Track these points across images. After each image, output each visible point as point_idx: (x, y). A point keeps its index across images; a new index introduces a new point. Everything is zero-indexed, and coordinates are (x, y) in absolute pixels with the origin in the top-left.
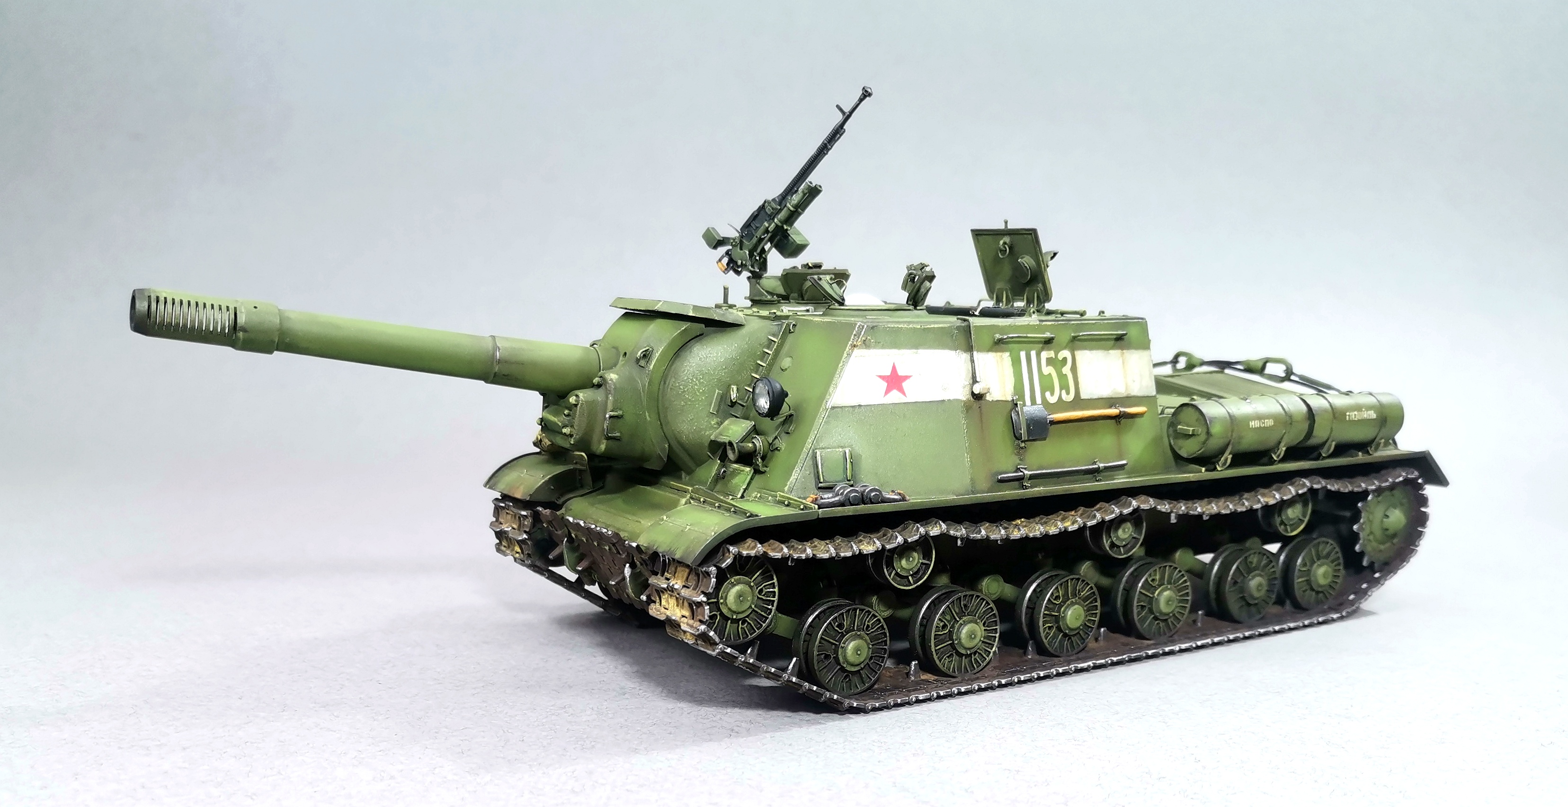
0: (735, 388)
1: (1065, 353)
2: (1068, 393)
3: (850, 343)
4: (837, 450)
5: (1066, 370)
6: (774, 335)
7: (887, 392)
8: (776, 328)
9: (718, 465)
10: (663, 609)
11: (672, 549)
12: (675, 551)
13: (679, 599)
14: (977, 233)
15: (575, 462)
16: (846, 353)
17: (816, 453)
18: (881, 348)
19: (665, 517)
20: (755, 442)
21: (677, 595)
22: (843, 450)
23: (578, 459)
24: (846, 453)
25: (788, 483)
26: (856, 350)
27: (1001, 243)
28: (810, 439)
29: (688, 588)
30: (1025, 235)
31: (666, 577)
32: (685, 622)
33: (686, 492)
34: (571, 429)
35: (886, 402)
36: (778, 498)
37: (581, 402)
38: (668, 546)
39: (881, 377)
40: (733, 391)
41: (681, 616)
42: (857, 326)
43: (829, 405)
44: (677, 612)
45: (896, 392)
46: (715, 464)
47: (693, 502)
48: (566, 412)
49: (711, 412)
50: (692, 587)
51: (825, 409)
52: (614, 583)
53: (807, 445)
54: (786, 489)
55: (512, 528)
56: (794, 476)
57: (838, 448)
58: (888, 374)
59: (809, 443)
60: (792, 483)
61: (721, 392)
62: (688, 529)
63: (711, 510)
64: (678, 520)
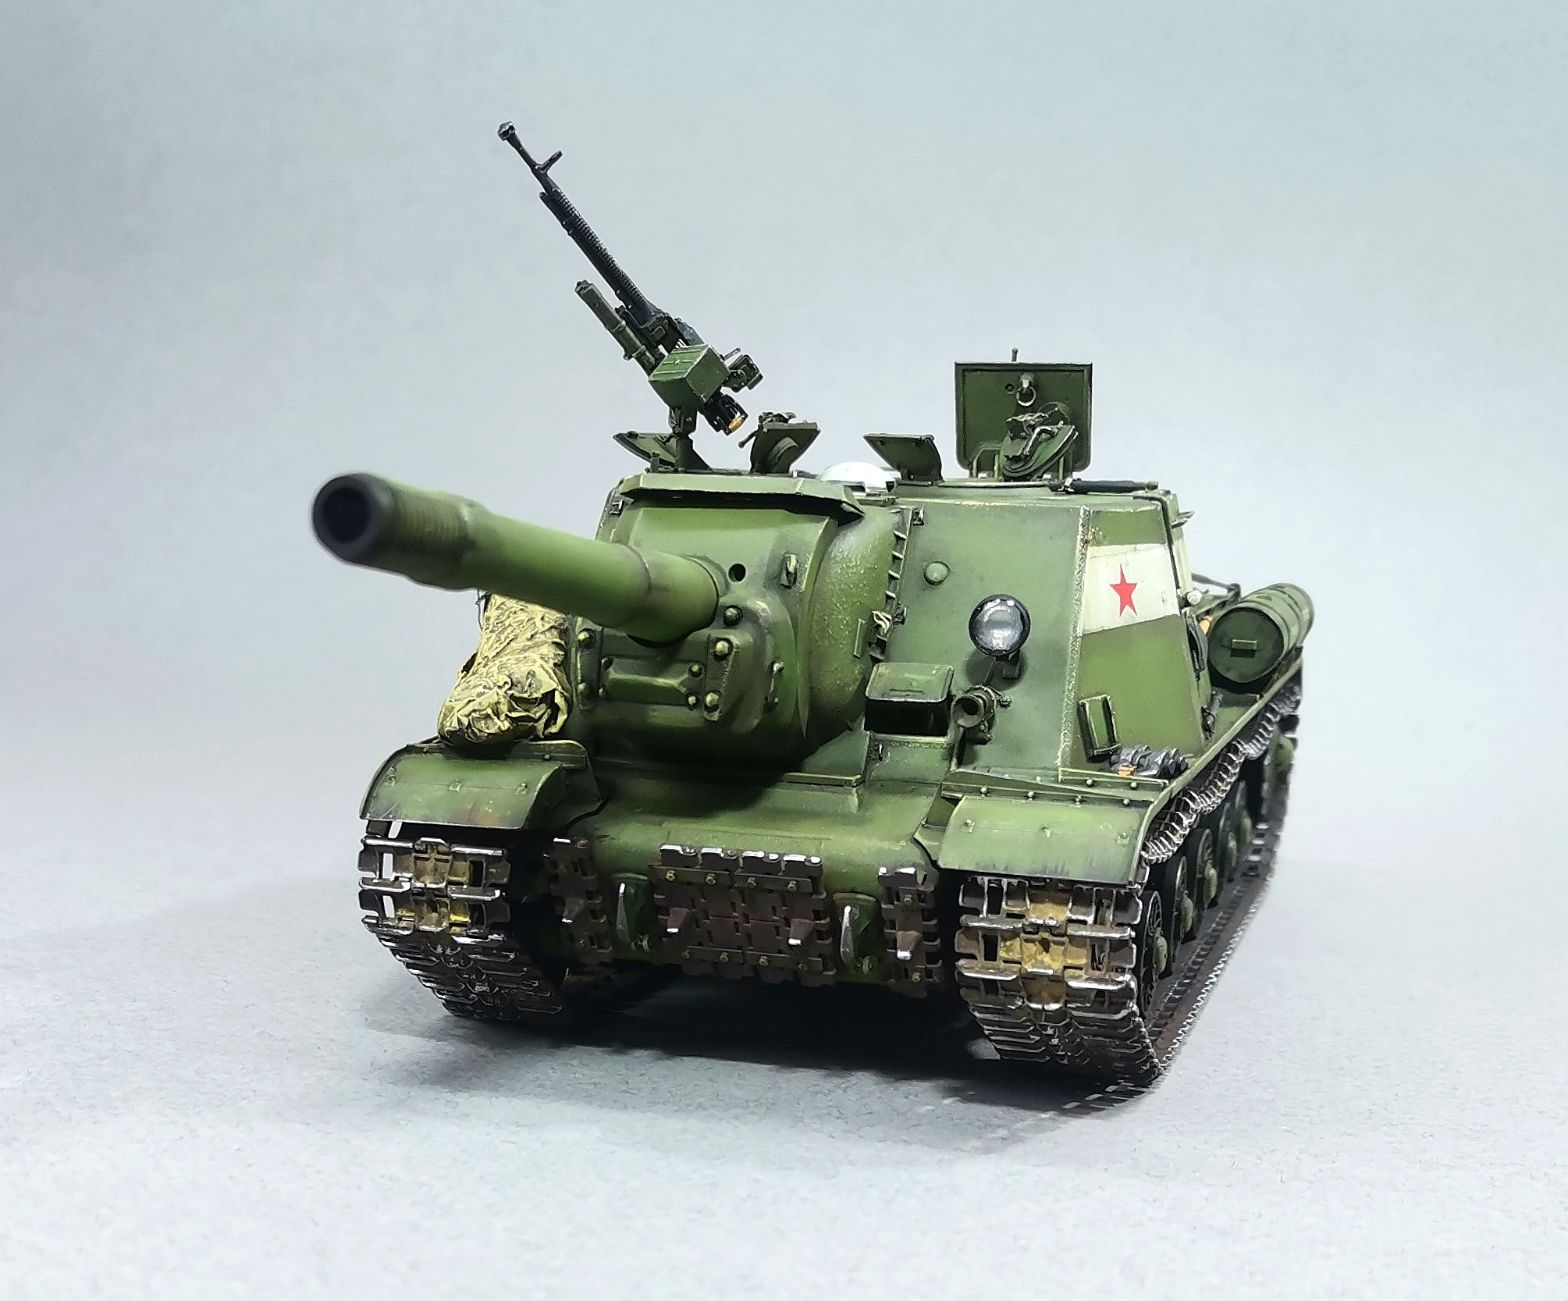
0: (879, 614)
3: (1079, 537)
4: (1096, 698)
6: (900, 530)
7: (1122, 608)
8: (897, 518)
9: (868, 738)
10: (1003, 964)
11: (1051, 865)
12: (1063, 868)
13: (1055, 943)
14: (965, 367)
15: (547, 757)
16: (1078, 554)
17: (1084, 705)
18: (1109, 544)
19: (969, 821)
20: (984, 697)
21: (1047, 937)
22: (1100, 698)
23: (559, 752)
24: (1105, 702)
25: (1059, 754)
26: (1089, 547)
27: (1025, 385)
28: (1069, 685)
29: (1084, 922)
30: (1067, 373)
31: (1010, 912)
32: (1076, 975)
33: (842, 786)
34: (716, 697)
35: (1121, 625)
36: (1060, 777)
37: (735, 650)
38: (1033, 863)
39: (1114, 586)
40: (881, 620)
41: (1061, 968)
42: (1082, 512)
43: (1078, 631)
44: (1050, 962)
45: (1127, 608)
46: (862, 738)
47: (960, 796)
48: (695, 668)
49: (855, 656)
50: (1090, 919)
51: (1076, 638)
52: (798, 942)
53: (1067, 693)
54: (1059, 762)
55: (450, 883)
56: (1065, 742)
57: (1096, 696)
58: (1119, 582)
59: (1070, 691)
60: (1064, 753)
61: (864, 622)
62: (1051, 834)
63: (1026, 803)
64: (1001, 824)
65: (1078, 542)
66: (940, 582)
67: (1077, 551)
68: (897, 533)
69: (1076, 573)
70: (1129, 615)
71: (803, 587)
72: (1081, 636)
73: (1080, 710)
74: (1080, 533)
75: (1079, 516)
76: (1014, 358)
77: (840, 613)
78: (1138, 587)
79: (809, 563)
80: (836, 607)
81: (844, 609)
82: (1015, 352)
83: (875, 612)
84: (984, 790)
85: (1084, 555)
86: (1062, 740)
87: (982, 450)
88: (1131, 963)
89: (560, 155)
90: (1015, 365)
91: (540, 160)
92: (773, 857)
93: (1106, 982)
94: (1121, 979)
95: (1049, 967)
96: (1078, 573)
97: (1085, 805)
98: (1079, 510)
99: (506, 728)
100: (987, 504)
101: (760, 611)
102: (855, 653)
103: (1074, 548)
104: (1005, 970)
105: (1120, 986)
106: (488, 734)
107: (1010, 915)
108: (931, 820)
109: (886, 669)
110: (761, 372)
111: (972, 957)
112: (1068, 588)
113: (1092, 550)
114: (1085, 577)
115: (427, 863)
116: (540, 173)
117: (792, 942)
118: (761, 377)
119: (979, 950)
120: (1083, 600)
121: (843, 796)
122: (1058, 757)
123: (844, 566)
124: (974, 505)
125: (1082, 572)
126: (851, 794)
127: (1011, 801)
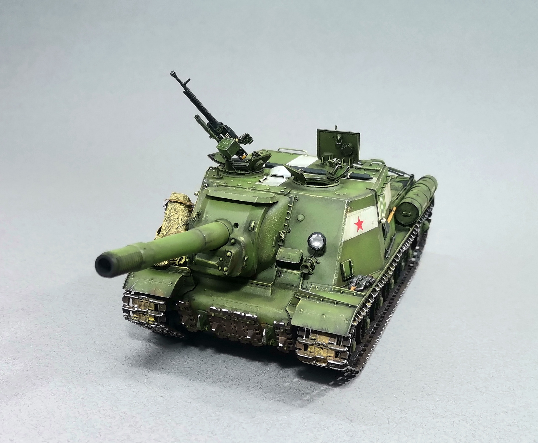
7: (358, 230)
8: (289, 199)
9: (276, 270)
10: (309, 353)
11: (324, 328)
12: (327, 329)
13: (325, 349)
14: (320, 131)
15: (179, 271)
17: (342, 265)
18: (355, 211)
19: (301, 310)
20: (311, 262)
21: (323, 347)
22: (348, 261)
23: (183, 270)
24: (350, 262)
25: (334, 281)
26: (348, 213)
27: (339, 138)
28: (338, 258)
29: (334, 344)
30: (352, 135)
31: (312, 338)
32: (331, 359)
33: (267, 286)
34: (227, 268)
35: (358, 235)
36: (333, 289)
37: (233, 255)
38: (319, 326)
39: (356, 224)
40: (282, 234)
41: (326, 356)
42: (346, 202)
43: (342, 241)
44: (323, 354)
45: (360, 229)
46: (274, 270)
47: (300, 298)
48: (221, 259)
49: (273, 246)
50: (335, 344)
51: (341, 243)
52: (250, 338)
53: (337, 261)
54: (333, 283)
55: (149, 309)
56: (335, 277)
57: (347, 260)
58: (357, 222)
59: (338, 261)
60: (335, 280)
61: (276, 235)
62: (325, 316)
63: (320, 303)
64: (311, 311)
65: (345, 212)
66: (301, 221)
67: (344, 215)
68: (289, 205)
69: (343, 222)
70: (361, 232)
71: (256, 231)
72: (343, 242)
73: (341, 266)
74: (345, 209)
75: (345, 203)
76: (336, 129)
77: (268, 235)
78: (364, 222)
79: (258, 223)
80: (267, 233)
81: (270, 233)
82: (336, 127)
83: (280, 232)
84: (307, 297)
85: (346, 216)
86: (335, 276)
87: (325, 155)
88: (347, 357)
89: (189, 80)
90: (336, 132)
91: (183, 81)
92: (243, 314)
93: (339, 362)
94: (343, 362)
95: (322, 356)
96: (344, 222)
97: (338, 305)
98: (345, 201)
99: (167, 264)
100: (317, 196)
101: (242, 241)
102: (273, 245)
103: (343, 214)
104: (310, 355)
105: (343, 364)
106: (162, 265)
107: (312, 339)
108: (292, 303)
109: (283, 250)
110: (253, 139)
111: (300, 349)
112: (341, 228)
113: (348, 214)
114: (346, 223)
115: (142, 303)
116: (184, 85)
117: (248, 337)
118: (253, 141)
119: (303, 348)
120: (345, 231)
121: (266, 291)
122: (333, 281)
123: (271, 220)
124: (314, 196)
125: (345, 222)
126: (269, 290)
127: (315, 302)
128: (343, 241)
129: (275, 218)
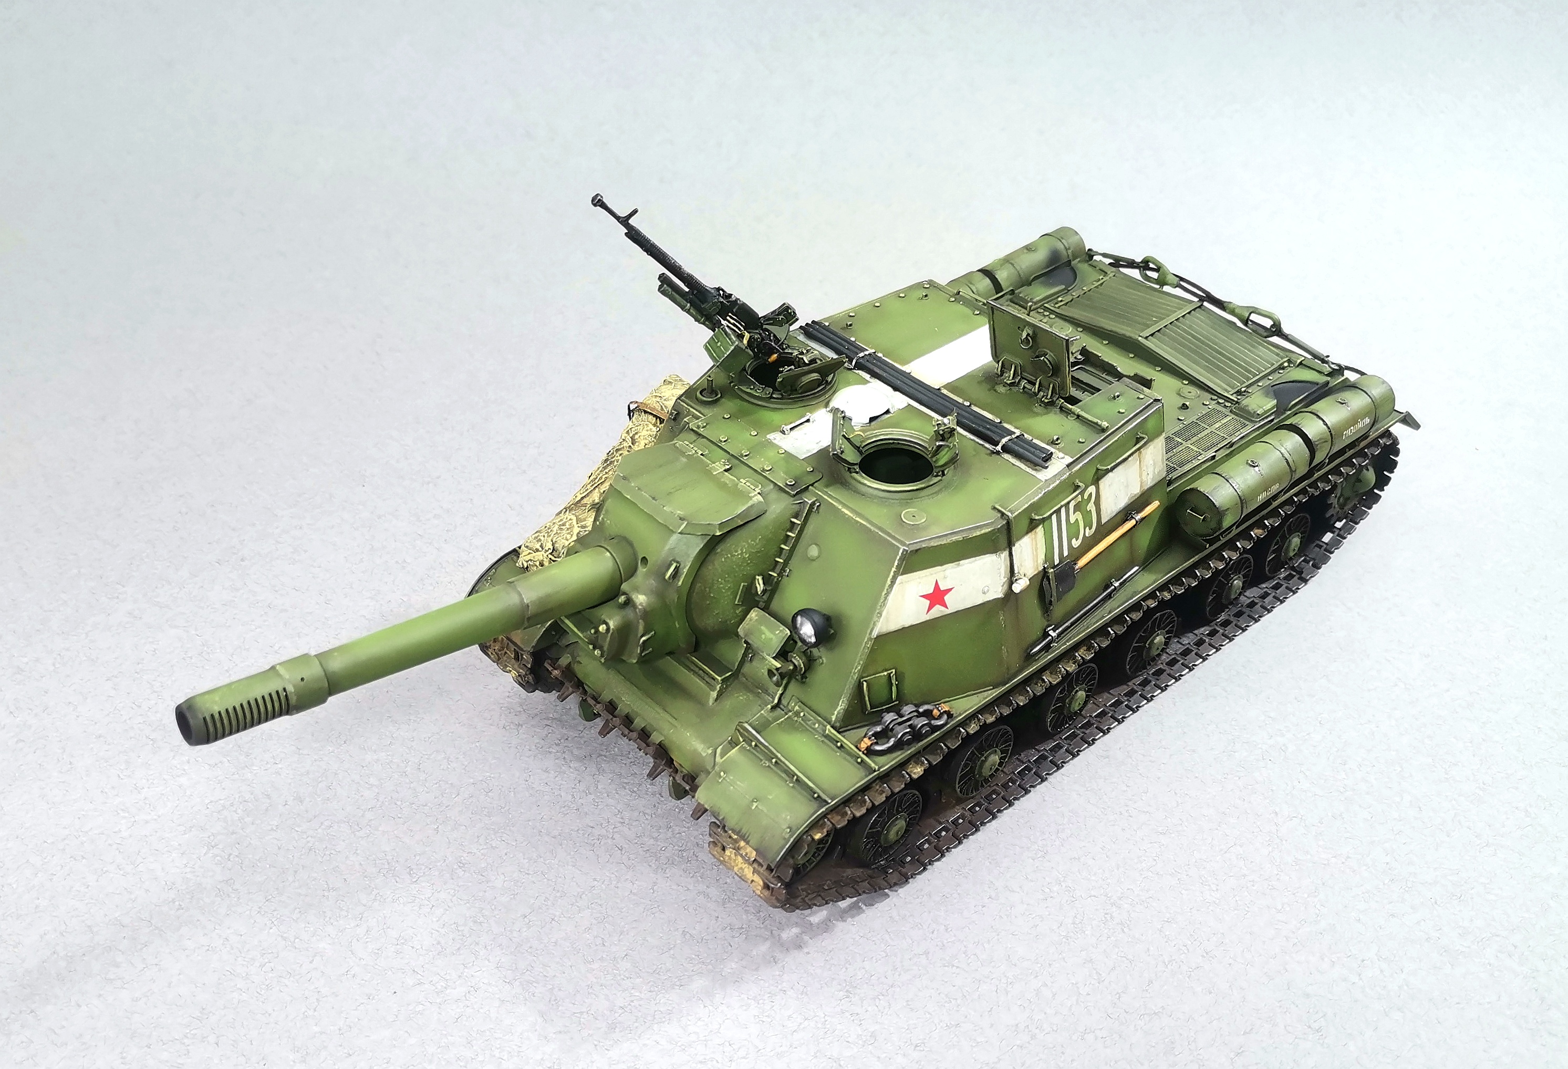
0: (760, 578)
1: (1092, 489)
2: (1090, 529)
3: (894, 568)
4: (882, 674)
5: (1091, 507)
6: (796, 517)
7: (930, 608)
8: (796, 508)
9: (744, 649)
11: (743, 831)
12: (750, 835)
16: (889, 582)
17: (863, 684)
19: (722, 774)
20: (796, 663)
22: (886, 673)
24: (890, 676)
25: (836, 713)
26: (900, 576)
27: (1024, 335)
28: (856, 669)
29: (762, 866)
30: (1053, 337)
35: (927, 619)
36: (826, 732)
37: (610, 631)
39: (924, 596)
40: (759, 584)
41: (751, 880)
42: (901, 551)
43: (873, 634)
45: (937, 607)
46: (741, 646)
47: (741, 741)
48: (593, 631)
49: (736, 605)
51: (870, 639)
53: (852, 674)
54: (834, 718)
56: (842, 706)
57: (882, 672)
58: (931, 591)
59: (855, 673)
60: (838, 713)
61: (746, 584)
62: (756, 806)
63: (769, 766)
64: (738, 783)
65: (892, 572)
66: (814, 560)
67: (889, 579)
68: (793, 520)
69: (884, 591)
70: (938, 611)
71: (680, 583)
72: (875, 636)
73: (860, 685)
75: (898, 554)
77: (722, 584)
78: (953, 590)
79: (687, 568)
80: (718, 581)
81: (726, 581)
83: (757, 577)
84: (754, 743)
85: (893, 582)
86: (840, 704)
95: (745, 876)
96: (885, 595)
97: (796, 786)
100: (854, 517)
102: (736, 603)
103: (888, 576)
109: (756, 616)
112: (875, 604)
113: (901, 578)
114: (891, 597)
120: (884, 614)
121: (708, 690)
122: (834, 715)
124: (847, 514)
125: (888, 594)
126: (712, 688)
127: (761, 760)
128: (875, 634)
129: (742, 552)
